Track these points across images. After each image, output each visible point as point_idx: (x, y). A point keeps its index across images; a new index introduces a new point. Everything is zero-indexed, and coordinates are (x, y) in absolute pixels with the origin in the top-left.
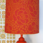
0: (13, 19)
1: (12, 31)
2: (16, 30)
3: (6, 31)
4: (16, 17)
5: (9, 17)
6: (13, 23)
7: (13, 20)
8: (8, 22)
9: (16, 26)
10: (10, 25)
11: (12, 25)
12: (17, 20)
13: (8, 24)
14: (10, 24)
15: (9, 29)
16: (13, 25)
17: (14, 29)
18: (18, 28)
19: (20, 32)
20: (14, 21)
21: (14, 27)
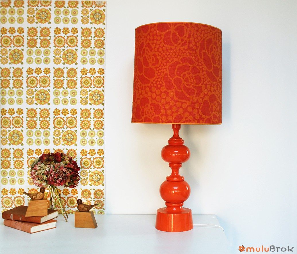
0: (164, 84)
1: (162, 115)
2: (173, 112)
3: (143, 118)
4: (173, 80)
5: (151, 80)
6: (163, 95)
7: (163, 89)
8: (150, 93)
9: (172, 103)
10: (154, 102)
11: (160, 102)
12: (176, 87)
13: (150, 99)
14: (155, 99)
15: (152, 112)
16: (163, 102)
17: (166, 110)
18: (178, 108)
19: (182, 117)
20: (168, 91)
21: (167, 106)
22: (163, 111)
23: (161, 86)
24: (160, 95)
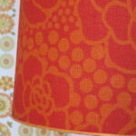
3: (28, 110)
4: (103, 11)
6: (78, 54)
9: (100, 77)
11: (67, 72)
13: (44, 63)
14: (56, 64)
15: (48, 97)
22: (74, 99)
23: (73, 27)
24: (69, 54)
